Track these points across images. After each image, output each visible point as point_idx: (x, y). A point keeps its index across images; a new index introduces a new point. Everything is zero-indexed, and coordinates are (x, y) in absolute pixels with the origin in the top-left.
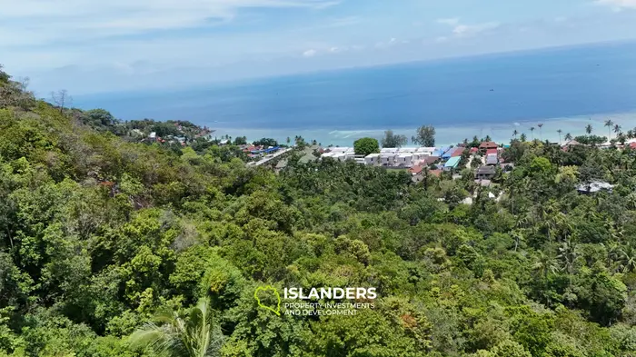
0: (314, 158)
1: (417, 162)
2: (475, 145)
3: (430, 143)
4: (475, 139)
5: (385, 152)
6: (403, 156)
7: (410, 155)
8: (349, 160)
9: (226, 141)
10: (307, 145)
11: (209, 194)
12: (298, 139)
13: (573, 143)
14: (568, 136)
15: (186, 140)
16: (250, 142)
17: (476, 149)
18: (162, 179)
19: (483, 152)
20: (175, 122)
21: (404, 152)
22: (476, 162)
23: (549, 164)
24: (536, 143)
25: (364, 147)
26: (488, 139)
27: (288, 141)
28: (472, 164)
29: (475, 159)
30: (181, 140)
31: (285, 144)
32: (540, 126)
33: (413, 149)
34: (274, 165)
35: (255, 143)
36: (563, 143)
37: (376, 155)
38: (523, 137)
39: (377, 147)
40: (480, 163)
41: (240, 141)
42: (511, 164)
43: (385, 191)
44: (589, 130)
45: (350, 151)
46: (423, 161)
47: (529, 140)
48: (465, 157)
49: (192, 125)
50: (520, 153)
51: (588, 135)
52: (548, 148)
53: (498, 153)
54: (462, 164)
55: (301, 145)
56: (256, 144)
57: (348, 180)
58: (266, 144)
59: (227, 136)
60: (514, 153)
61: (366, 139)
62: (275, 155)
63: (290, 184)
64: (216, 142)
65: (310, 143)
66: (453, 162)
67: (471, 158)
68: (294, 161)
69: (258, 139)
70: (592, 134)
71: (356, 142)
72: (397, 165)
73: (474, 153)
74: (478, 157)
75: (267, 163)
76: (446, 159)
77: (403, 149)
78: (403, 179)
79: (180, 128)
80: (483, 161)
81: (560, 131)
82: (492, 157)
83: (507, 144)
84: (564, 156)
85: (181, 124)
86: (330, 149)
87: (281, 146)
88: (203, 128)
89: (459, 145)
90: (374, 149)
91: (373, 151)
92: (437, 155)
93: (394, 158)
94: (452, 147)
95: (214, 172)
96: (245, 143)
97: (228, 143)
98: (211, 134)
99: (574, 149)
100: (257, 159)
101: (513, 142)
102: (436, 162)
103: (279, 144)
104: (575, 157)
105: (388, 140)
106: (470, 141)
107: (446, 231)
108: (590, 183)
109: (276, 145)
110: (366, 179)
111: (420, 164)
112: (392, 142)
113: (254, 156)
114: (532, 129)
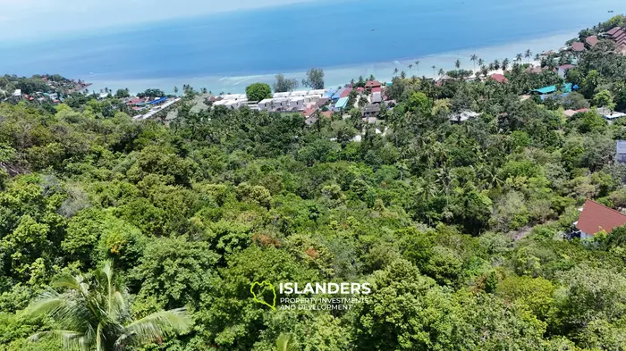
0: (205, 107)
1: (309, 106)
2: (361, 85)
3: (320, 86)
4: (361, 79)
5: (278, 97)
6: (295, 99)
7: (301, 98)
8: (242, 108)
9: (106, 95)
10: (197, 94)
11: (94, 153)
12: (186, 87)
13: (446, 77)
14: (441, 72)
15: (59, 96)
16: (133, 94)
17: (362, 89)
18: (36, 141)
19: (369, 91)
20: (43, 77)
21: (295, 96)
22: (363, 101)
23: (426, 98)
24: (414, 80)
25: (257, 93)
26: (372, 78)
27: (176, 91)
28: (359, 103)
29: (362, 98)
30: (53, 97)
31: (173, 94)
32: (417, 63)
33: (304, 92)
34: (163, 117)
35: (139, 95)
36: (437, 78)
37: (269, 100)
38: (403, 76)
39: (269, 92)
40: (366, 102)
41: (122, 94)
42: (394, 101)
43: (281, 136)
44: (458, 65)
45: (242, 98)
46: (314, 103)
47: (408, 77)
48: (353, 96)
49: (63, 79)
50: (401, 90)
51: (458, 69)
52: (425, 83)
53: (382, 91)
54: (350, 103)
55: (191, 95)
56: (141, 96)
57: (243, 127)
58: (151, 95)
59: (106, 89)
60: (396, 91)
61: (258, 85)
62: (163, 106)
63: (183, 136)
64: (95, 96)
65: (200, 92)
66: (342, 102)
67: (359, 97)
68: (184, 112)
69: (143, 91)
70: (461, 68)
71: (248, 88)
72: (290, 109)
73: (360, 93)
74: (364, 96)
75: (155, 116)
76: (336, 100)
77: (294, 93)
78: (297, 122)
79: (49, 83)
80: (369, 99)
81: (434, 67)
82: (376, 95)
83: (389, 82)
84: (439, 89)
85: (51, 78)
86: (222, 96)
87: (169, 96)
88: (77, 81)
89: (346, 86)
90: (267, 94)
91: (265, 97)
92: (326, 97)
93: (287, 102)
94: (340, 88)
95: (96, 129)
96: (128, 96)
97: (109, 96)
98: (88, 88)
99: (447, 83)
100: (144, 112)
101: (395, 80)
102: (327, 104)
103: (166, 94)
104: (447, 90)
105: (279, 84)
106: (357, 81)
107: (340, 169)
108: (460, 113)
109: (163, 96)
110: (261, 125)
111: (312, 106)
112: (283, 87)
113: (140, 109)
114: (410, 66)
